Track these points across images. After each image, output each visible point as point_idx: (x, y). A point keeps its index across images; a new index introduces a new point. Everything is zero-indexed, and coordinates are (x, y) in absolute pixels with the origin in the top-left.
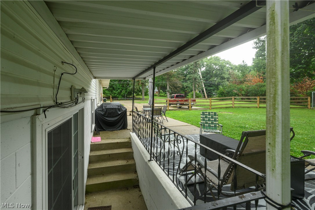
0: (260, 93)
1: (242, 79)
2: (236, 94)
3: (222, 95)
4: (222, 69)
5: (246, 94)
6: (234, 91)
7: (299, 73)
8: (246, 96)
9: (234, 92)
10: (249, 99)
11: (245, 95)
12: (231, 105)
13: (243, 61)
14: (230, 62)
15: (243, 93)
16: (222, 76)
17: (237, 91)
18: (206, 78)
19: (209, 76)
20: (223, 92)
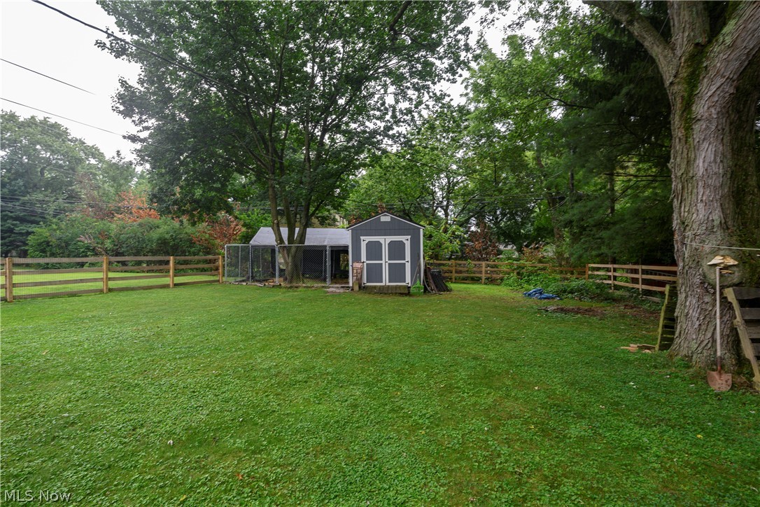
0: (148, 247)
1: (112, 205)
2: (88, 248)
3: (43, 251)
4: (73, 169)
5: (115, 248)
6: (82, 238)
7: (211, 200)
8: (116, 256)
9: (81, 241)
10: (124, 263)
11: (113, 251)
12: (100, 285)
13: (118, 152)
14: (101, 151)
15: (108, 244)
16: (73, 190)
17: (90, 238)
18: (10, 191)
19: (21, 183)
20: (48, 243)
